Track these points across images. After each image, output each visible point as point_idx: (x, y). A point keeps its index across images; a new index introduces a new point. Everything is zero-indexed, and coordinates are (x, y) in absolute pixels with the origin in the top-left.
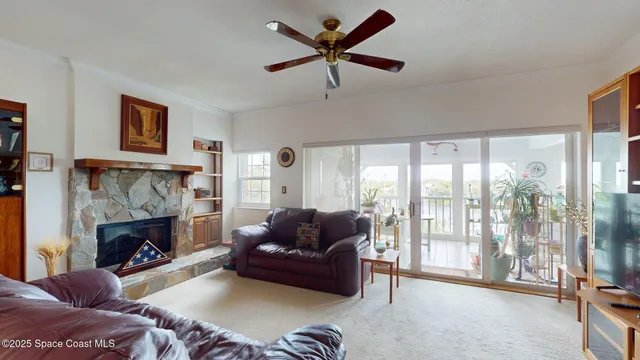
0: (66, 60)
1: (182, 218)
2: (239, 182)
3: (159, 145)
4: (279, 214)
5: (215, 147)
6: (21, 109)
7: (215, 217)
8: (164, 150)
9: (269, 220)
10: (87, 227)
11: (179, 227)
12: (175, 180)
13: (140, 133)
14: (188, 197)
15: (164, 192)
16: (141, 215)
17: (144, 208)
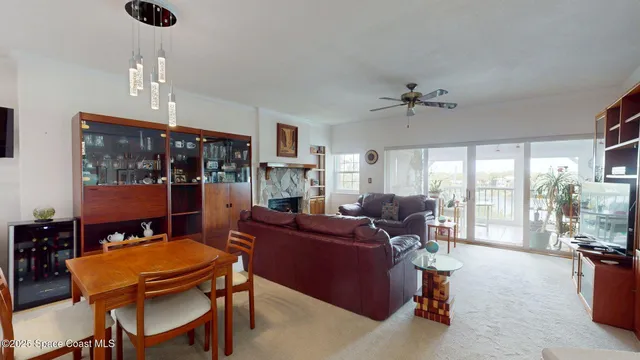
0: (257, 109)
1: (305, 198)
2: (335, 174)
3: (293, 152)
4: (367, 198)
5: (320, 150)
6: (249, 139)
7: (321, 198)
8: (296, 155)
9: (360, 201)
10: (265, 200)
11: (304, 204)
12: (301, 174)
13: (285, 146)
14: (308, 185)
15: (296, 181)
16: (286, 195)
17: (287, 191)
